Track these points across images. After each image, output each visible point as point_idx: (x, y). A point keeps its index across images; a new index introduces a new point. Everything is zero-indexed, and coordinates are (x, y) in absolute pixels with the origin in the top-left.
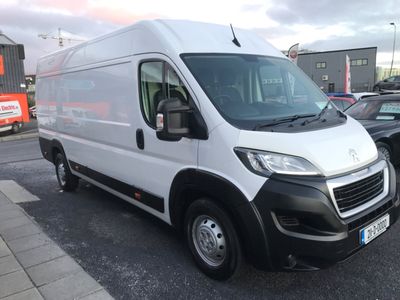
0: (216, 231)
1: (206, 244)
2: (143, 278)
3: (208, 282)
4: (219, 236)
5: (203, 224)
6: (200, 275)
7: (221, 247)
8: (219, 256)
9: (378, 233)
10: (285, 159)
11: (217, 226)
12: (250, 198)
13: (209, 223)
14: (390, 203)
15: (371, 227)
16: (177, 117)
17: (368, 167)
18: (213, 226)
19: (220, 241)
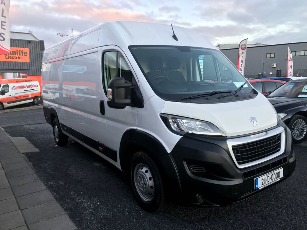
0: (148, 175)
1: (142, 185)
2: (96, 208)
3: (142, 213)
4: (150, 179)
5: (140, 170)
6: (138, 208)
7: (151, 187)
8: (150, 194)
9: (271, 182)
10: (198, 123)
11: (149, 172)
12: (169, 151)
13: (144, 170)
14: (285, 160)
15: (265, 176)
16: (123, 91)
17: (266, 131)
18: (147, 171)
19: (151, 183)
